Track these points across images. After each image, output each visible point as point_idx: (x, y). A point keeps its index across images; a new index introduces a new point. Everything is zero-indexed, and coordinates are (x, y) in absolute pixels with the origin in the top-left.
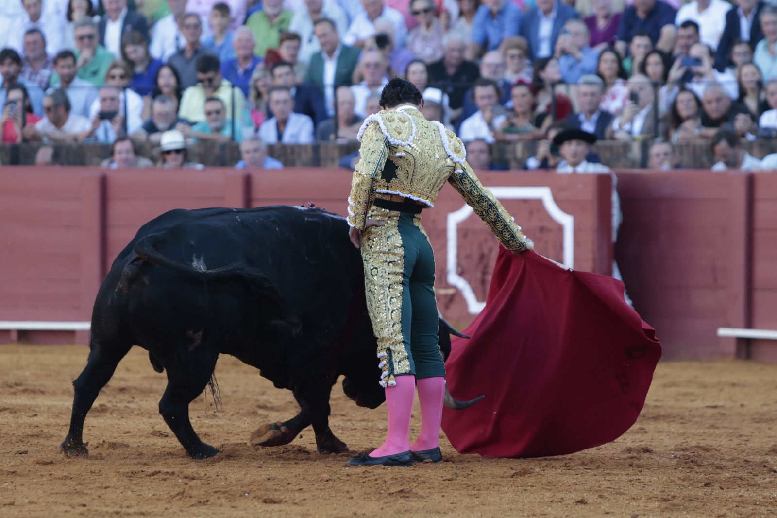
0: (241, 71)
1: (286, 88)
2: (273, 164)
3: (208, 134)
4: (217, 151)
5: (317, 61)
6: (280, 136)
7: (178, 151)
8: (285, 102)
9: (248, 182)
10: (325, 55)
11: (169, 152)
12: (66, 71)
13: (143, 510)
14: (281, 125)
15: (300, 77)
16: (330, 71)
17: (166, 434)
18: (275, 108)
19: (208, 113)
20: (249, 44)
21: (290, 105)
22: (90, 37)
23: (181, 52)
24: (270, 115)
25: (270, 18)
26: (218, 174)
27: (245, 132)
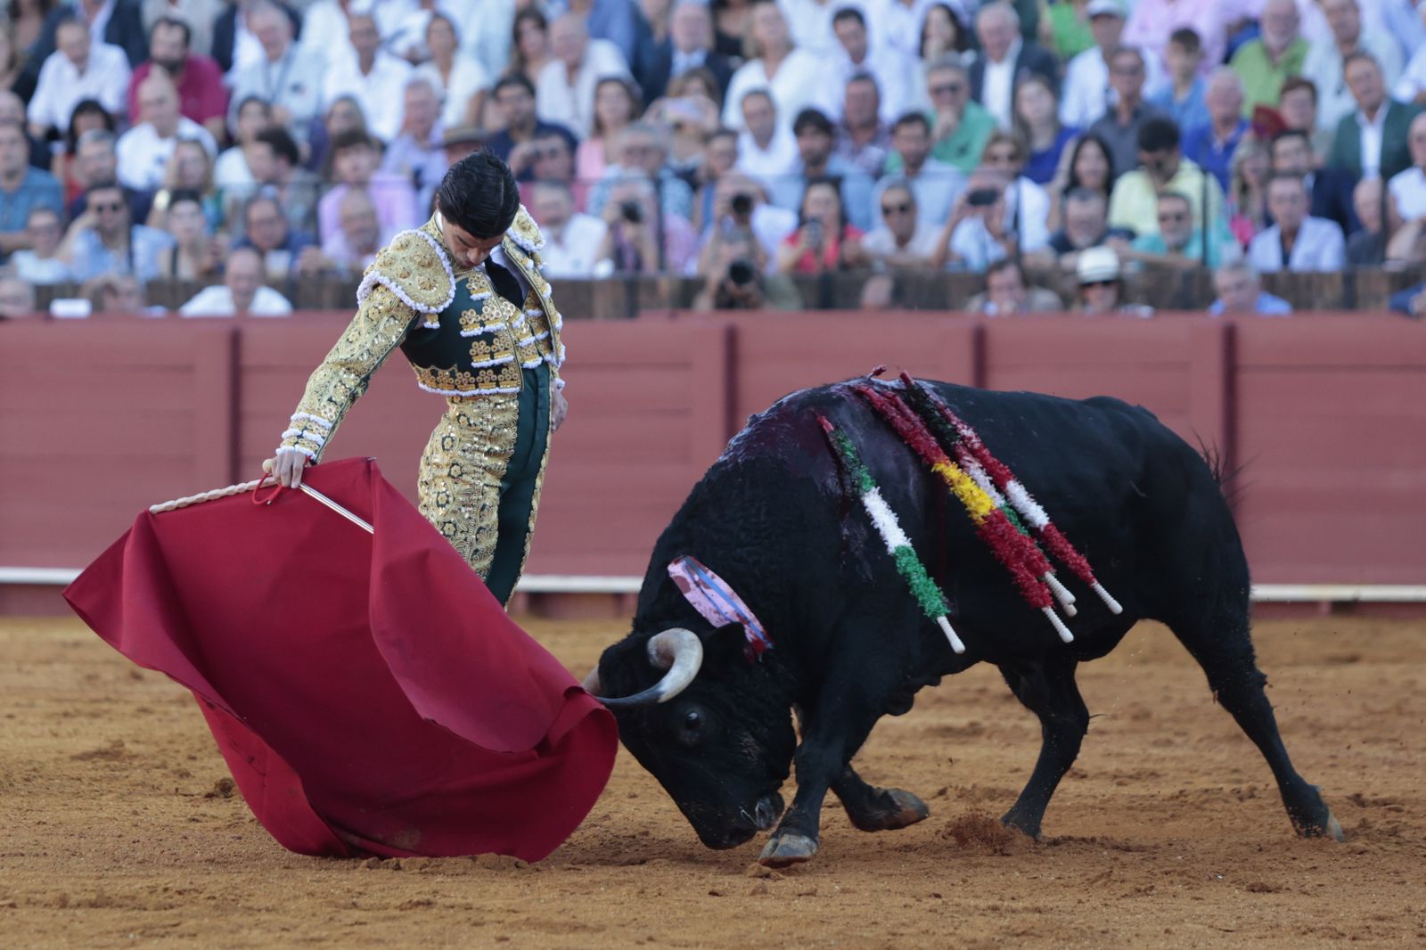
0: (1218, 144)
1: (1296, 174)
2: (1276, 307)
3: (1161, 255)
4: (1176, 284)
5: (1349, 129)
6: (1286, 257)
7: (1106, 283)
8: (1293, 199)
9: (1230, 337)
10: (1362, 118)
11: (1088, 285)
12: (911, 147)
13: (1040, 904)
14: (1288, 239)
15: (1321, 154)
16: (1371, 146)
17: (1083, 773)
18: (1278, 210)
19: (1163, 218)
20: (1232, 97)
21: (1303, 204)
22: (953, 88)
23: (1111, 114)
24: (1268, 221)
25: (1270, 54)
26: (1179, 325)
27: (1226, 250)
